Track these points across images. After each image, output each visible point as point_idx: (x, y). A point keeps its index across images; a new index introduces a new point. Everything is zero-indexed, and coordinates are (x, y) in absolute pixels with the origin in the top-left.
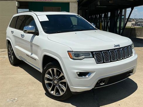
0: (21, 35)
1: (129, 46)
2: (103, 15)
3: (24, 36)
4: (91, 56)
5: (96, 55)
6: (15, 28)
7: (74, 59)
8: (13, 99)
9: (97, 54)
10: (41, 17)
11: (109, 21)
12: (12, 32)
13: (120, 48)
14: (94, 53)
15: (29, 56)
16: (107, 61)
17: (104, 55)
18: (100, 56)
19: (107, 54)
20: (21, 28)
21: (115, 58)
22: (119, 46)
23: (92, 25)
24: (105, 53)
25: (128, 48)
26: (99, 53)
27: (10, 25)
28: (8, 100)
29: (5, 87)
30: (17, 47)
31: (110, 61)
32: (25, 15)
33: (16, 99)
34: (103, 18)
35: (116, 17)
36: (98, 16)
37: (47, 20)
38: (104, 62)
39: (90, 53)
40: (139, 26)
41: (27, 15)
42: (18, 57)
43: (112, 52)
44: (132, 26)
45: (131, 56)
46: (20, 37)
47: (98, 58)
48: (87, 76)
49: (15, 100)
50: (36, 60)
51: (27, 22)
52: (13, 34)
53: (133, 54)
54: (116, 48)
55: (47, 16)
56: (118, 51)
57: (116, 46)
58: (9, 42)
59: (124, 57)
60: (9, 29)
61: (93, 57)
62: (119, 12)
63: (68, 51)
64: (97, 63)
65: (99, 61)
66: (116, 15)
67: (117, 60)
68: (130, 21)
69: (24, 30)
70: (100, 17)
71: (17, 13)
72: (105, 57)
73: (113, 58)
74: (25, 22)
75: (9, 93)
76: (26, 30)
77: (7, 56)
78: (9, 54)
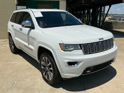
0: (20, 28)
1: (111, 39)
2: (86, 11)
3: (22, 30)
4: (79, 48)
5: (83, 47)
6: (15, 22)
7: (65, 51)
8: (13, 83)
9: (85, 46)
10: (36, 13)
11: (91, 16)
12: (13, 26)
13: (104, 41)
14: (82, 45)
15: (26, 47)
16: (93, 52)
17: (91, 48)
18: (87, 48)
19: (93, 46)
20: (20, 23)
21: (99, 50)
22: (103, 39)
23: (79, 20)
24: (91, 45)
25: (110, 40)
26: (86, 45)
27: (11, 20)
28: (9, 84)
29: (7, 72)
30: (16, 38)
31: (95, 52)
32: (23, 12)
33: (16, 82)
34: (86, 13)
35: (96, 13)
36: (82, 12)
37: (42, 16)
38: (90, 53)
39: (79, 45)
40: (114, 20)
41: (25, 12)
42: (17, 47)
43: (97, 44)
44: (108, 20)
45: (112, 47)
46: (19, 30)
47: (86, 50)
48: (76, 65)
49: (14, 83)
50: (32, 50)
51: (25, 17)
52: (13, 28)
53: (114, 46)
54: (100, 41)
55: (42, 12)
56: (102, 43)
57: (100, 39)
58: (10, 34)
59: (107, 48)
60: (10, 23)
61: (81, 49)
62: (99, 9)
63: (60, 44)
64: (84, 54)
65: (86, 52)
66: (97, 11)
67: (101, 51)
68: (108, 16)
69: (22, 24)
70: (84, 13)
71: (17, 10)
72: (91, 49)
73: (98, 49)
74: (23, 17)
75: (10, 78)
76: (24, 25)
77: (8, 46)
78: (10, 44)
